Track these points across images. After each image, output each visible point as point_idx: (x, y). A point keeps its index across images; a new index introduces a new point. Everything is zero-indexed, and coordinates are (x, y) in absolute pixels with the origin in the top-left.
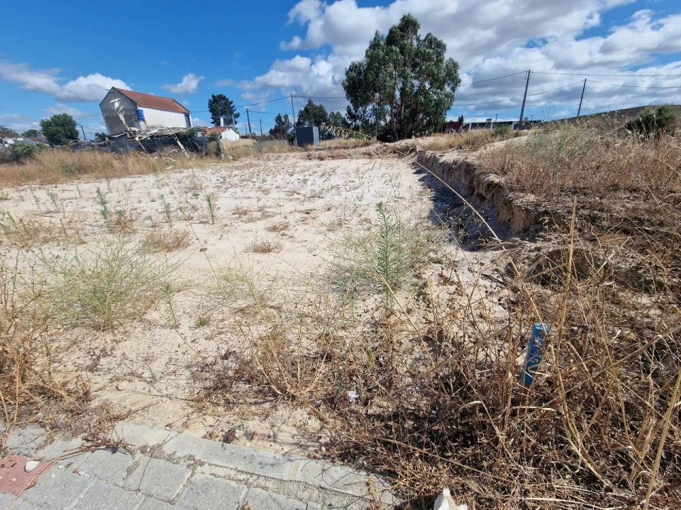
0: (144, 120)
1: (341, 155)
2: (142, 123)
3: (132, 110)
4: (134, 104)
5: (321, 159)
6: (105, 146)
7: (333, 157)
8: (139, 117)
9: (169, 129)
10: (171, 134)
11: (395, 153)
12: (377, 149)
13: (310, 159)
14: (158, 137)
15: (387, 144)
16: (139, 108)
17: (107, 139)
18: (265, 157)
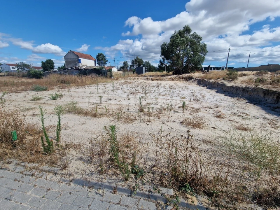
0: (81, 63)
1: (161, 79)
2: (80, 64)
3: (77, 59)
4: (78, 57)
5: (153, 80)
6: (66, 72)
7: (157, 80)
8: (79, 61)
9: (90, 66)
10: (92, 68)
11: (183, 79)
12: (175, 77)
13: (148, 80)
14: (87, 69)
15: (179, 75)
16: (79, 58)
17: (67, 70)
18: (129, 79)
